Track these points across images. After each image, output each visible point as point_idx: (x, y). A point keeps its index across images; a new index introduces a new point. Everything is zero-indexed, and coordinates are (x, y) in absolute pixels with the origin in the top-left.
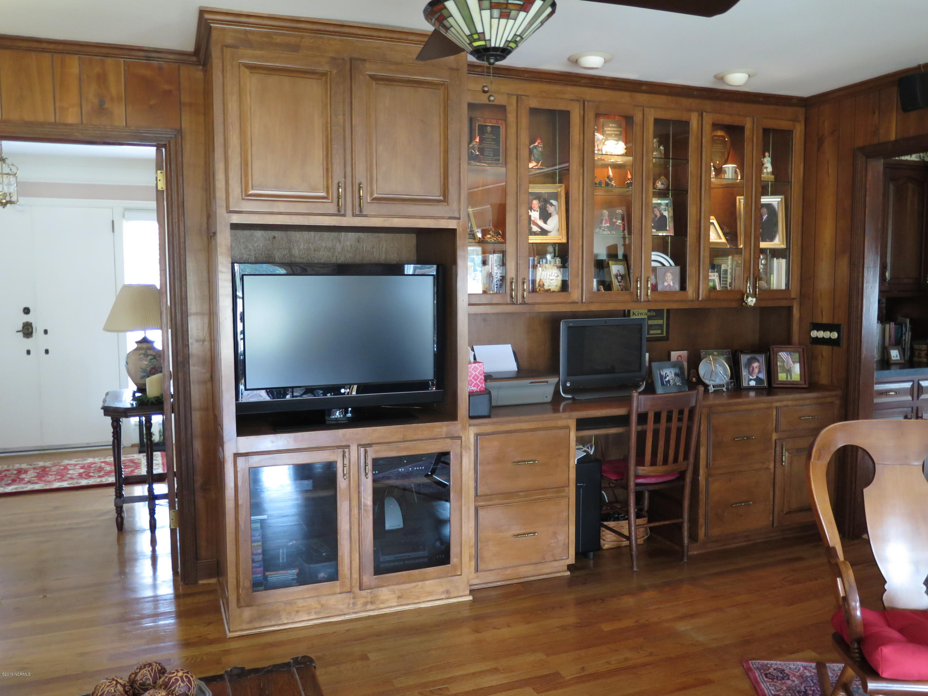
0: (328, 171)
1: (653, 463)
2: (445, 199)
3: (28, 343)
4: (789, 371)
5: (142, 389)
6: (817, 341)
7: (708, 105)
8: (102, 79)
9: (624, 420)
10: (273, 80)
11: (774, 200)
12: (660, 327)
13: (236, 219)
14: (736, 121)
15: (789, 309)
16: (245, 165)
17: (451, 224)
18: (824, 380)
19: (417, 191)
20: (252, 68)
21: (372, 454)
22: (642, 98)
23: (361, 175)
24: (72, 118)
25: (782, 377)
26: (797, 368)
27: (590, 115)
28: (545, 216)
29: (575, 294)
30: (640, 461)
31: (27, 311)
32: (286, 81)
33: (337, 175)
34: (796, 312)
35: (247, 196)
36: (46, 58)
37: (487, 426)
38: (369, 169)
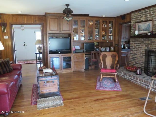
0: (58, 28)
1: (94, 59)
2: (70, 31)
3: (25, 47)
4: (112, 49)
5: (39, 51)
6: (116, 46)
7: (102, 18)
8: (35, 18)
9: (90, 54)
10: (52, 19)
11: (112, 29)
12: (97, 44)
13: (49, 33)
14: (106, 20)
15: (113, 42)
16: (50, 27)
17: (71, 33)
18: (116, 50)
19: (67, 30)
20: (50, 18)
21: (63, 56)
22: (94, 18)
23: (61, 28)
24: (33, 22)
25: (111, 50)
26: (113, 49)
27: (88, 21)
28: (83, 32)
29: (86, 40)
30: (93, 59)
31: (24, 43)
32: (54, 19)
33: (59, 28)
34: (114, 43)
35: (50, 31)
36: (30, 16)
37: (75, 54)
38: (62, 28)
